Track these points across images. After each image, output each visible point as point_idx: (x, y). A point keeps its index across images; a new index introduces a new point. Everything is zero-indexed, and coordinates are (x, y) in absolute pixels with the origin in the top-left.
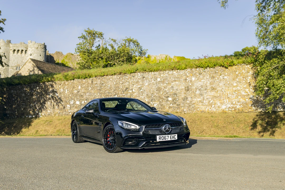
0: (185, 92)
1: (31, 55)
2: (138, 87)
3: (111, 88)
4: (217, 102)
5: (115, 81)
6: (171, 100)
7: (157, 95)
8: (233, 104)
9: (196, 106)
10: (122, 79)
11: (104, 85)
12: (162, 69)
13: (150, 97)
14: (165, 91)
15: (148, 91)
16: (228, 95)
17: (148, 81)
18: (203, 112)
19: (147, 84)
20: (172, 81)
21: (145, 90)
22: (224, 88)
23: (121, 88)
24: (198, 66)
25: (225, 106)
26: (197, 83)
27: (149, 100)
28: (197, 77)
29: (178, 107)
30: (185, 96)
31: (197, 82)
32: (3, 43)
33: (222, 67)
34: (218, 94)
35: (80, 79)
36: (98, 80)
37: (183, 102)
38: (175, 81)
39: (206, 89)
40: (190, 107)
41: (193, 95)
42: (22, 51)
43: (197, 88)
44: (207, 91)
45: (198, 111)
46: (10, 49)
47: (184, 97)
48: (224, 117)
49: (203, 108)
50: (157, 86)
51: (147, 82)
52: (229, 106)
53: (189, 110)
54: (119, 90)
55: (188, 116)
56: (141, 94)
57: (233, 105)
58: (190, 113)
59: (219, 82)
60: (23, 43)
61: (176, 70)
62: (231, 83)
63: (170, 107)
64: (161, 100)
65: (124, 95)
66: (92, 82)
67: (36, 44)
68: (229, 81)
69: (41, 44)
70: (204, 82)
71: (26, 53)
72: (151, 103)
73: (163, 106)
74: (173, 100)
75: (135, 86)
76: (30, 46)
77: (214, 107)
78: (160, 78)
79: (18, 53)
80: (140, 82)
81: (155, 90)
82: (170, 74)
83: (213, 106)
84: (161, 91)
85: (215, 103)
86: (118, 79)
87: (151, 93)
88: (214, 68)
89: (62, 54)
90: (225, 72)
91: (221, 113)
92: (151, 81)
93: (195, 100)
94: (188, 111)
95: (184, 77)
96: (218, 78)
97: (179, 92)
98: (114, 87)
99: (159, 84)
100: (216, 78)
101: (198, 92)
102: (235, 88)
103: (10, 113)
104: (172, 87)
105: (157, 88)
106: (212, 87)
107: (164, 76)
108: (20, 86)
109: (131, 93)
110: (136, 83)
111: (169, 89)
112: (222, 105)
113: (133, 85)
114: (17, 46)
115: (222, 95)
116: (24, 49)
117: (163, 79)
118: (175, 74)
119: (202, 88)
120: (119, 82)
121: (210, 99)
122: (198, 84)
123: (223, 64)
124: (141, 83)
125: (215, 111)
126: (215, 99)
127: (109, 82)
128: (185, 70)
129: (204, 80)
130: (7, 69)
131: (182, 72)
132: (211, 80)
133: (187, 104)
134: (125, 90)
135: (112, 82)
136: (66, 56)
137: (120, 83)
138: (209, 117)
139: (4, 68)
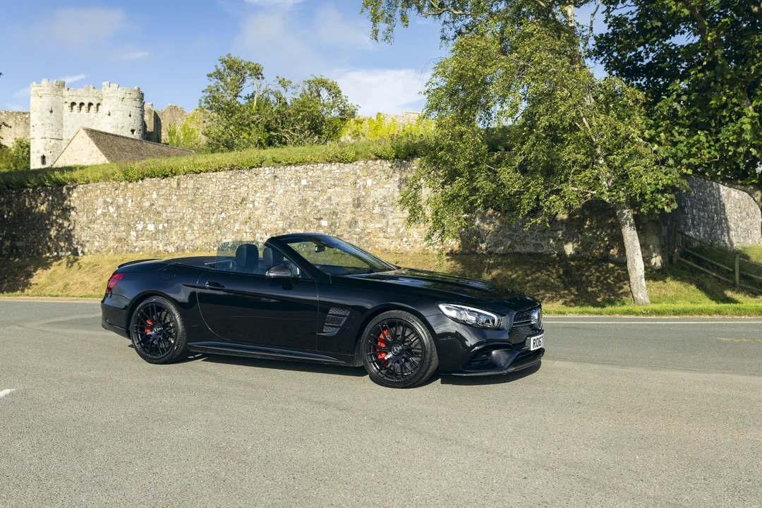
1: (109, 115)
32: (49, 88)
42: (90, 104)
46: (65, 100)
67: (120, 89)
69: (132, 89)
71: (98, 109)
76: (108, 94)
79: (80, 110)
89: (183, 112)
114: (79, 94)
116: (96, 102)
130: (58, 146)
136: (191, 116)
139: (51, 144)
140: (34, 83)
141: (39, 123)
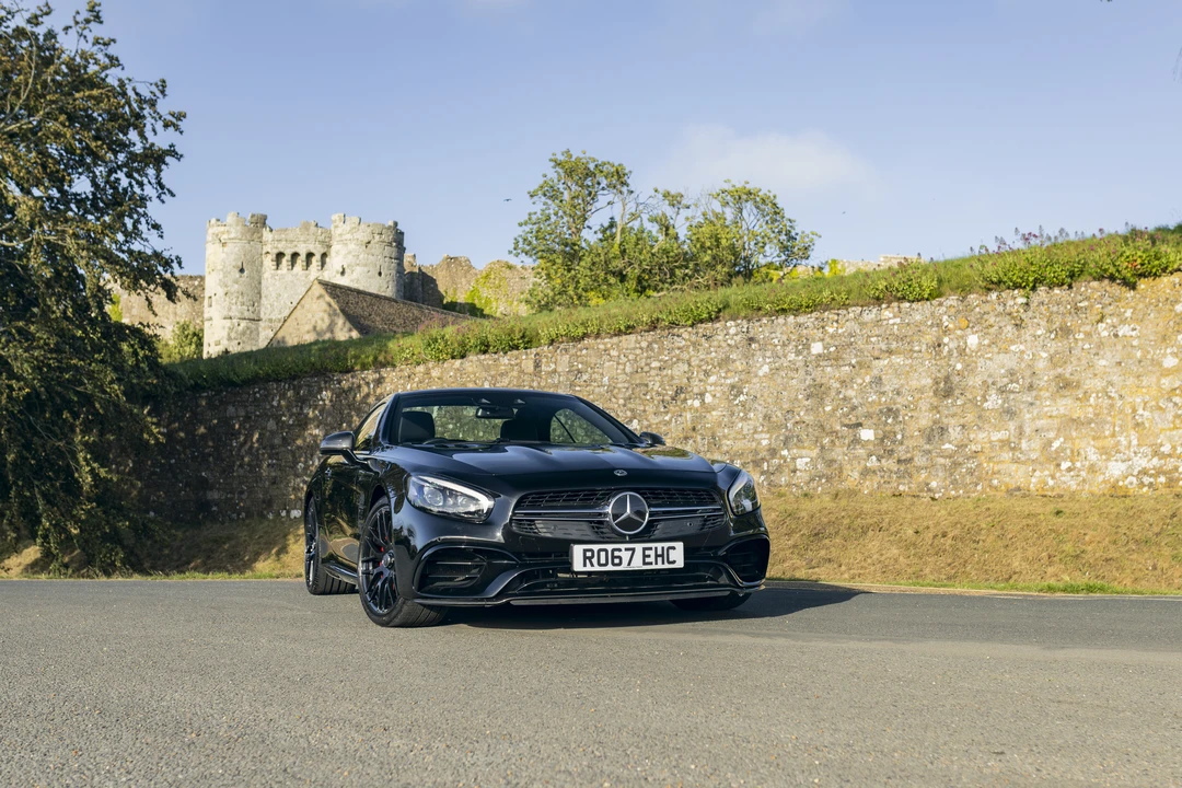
0: (935, 404)
1: (343, 273)
2: (728, 381)
3: (612, 391)
4: (1083, 444)
5: (629, 360)
6: (872, 438)
7: (809, 419)
8: (1163, 456)
9: (985, 465)
10: (661, 349)
11: (585, 377)
12: (833, 299)
13: (779, 427)
14: (845, 399)
15: (770, 400)
16: (1134, 411)
17: (768, 354)
18: (1018, 493)
19: (766, 369)
20: (876, 354)
21: (758, 396)
22: (1115, 378)
23: (656, 388)
24: (995, 280)
25: (1123, 466)
26: (990, 359)
27: (776, 440)
28: (992, 330)
29: (902, 468)
30: (935, 422)
31: (990, 355)
32: (239, 228)
33: (1106, 282)
34: (1091, 409)
35: (487, 356)
36: (559, 357)
37: (928, 447)
38: (890, 352)
39: (1031, 387)
40: (959, 470)
41: (970, 417)
42: (310, 255)
43: (990, 381)
44: (1036, 398)
45: (996, 488)
46: (266, 249)
47: (931, 423)
48: (1112, 517)
49: (1018, 475)
50: (809, 377)
51: (768, 360)
52: (1141, 462)
53: (955, 482)
54: (648, 397)
55: (943, 512)
56: (742, 414)
57: (1163, 461)
58: (955, 498)
59: (1093, 351)
60: (314, 224)
61: (895, 304)
62: (1149, 357)
63: (866, 472)
64: (826, 441)
65: (667, 418)
66: (537, 365)
67: (362, 226)
68: (1139, 347)
69: (384, 227)
70: (1022, 352)
71: (323, 264)
72: (785, 452)
73: (836, 466)
74: (882, 440)
75: (713, 379)
76: (341, 235)
77: (1069, 470)
78: (823, 340)
79: (293, 266)
80: (734, 361)
81: (800, 397)
82: (866, 324)
83: (1065, 465)
84: (827, 400)
85: (1072, 452)
86: (641, 348)
87: (781, 408)
88: (1070, 287)
89: (470, 267)
90: (1123, 304)
91: (1102, 499)
92: (785, 356)
93: (981, 438)
94: (946, 488)
95: (930, 336)
96: (1088, 335)
97: (906, 403)
98: (626, 385)
99: (818, 366)
100: (1076, 336)
101: (994, 401)
102: (1171, 377)
103: (223, 497)
104: (878, 381)
105: (809, 386)
106: (1059, 376)
107: (840, 331)
108: (260, 389)
109: (697, 410)
110: (720, 365)
111: (862, 391)
112: (1108, 460)
113: (707, 374)
114: (291, 236)
115: (1105, 411)
116: (318, 251)
117: (837, 343)
118: (891, 322)
119: (1012, 382)
120: (647, 364)
121: (1052, 435)
122: (996, 365)
123: (1112, 270)
124: (739, 366)
125: (1074, 487)
126: (1074, 434)
127: (607, 364)
128: (934, 302)
129: (1022, 347)
130: (251, 332)
131: (920, 312)
132: (1053, 346)
133: (946, 457)
134: (673, 399)
135: (618, 364)
136: (484, 275)
137: (651, 368)
138: (1042, 517)
139: (241, 328)
140: (213, 221)
141: (221, 292)
